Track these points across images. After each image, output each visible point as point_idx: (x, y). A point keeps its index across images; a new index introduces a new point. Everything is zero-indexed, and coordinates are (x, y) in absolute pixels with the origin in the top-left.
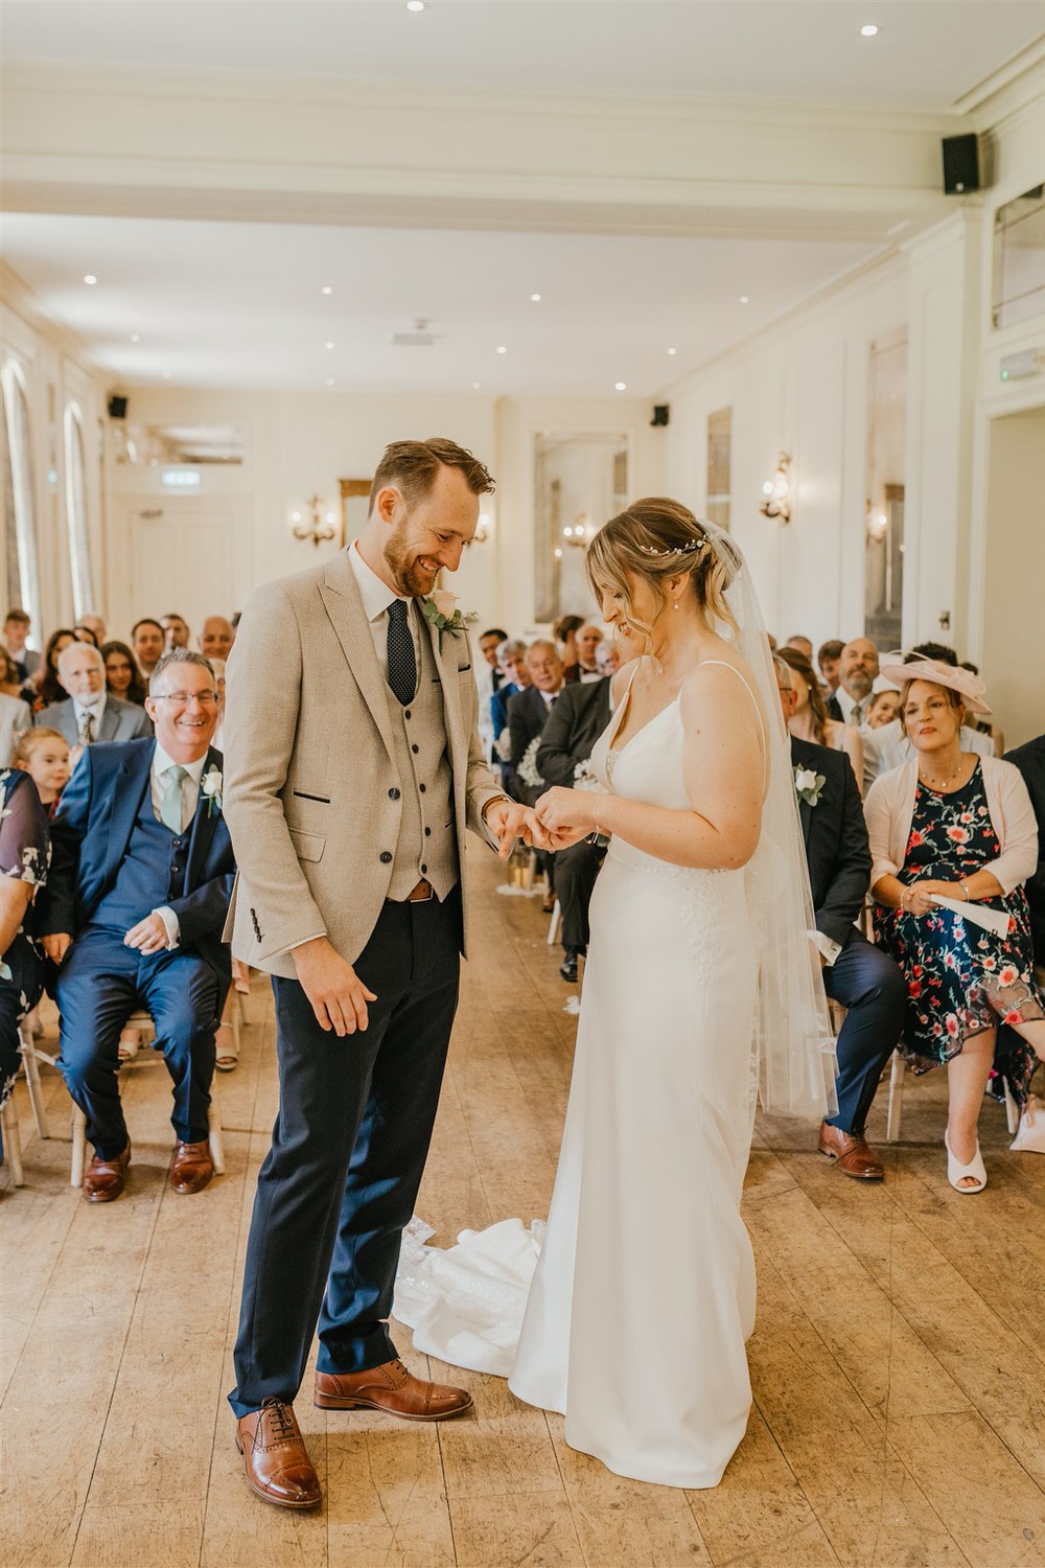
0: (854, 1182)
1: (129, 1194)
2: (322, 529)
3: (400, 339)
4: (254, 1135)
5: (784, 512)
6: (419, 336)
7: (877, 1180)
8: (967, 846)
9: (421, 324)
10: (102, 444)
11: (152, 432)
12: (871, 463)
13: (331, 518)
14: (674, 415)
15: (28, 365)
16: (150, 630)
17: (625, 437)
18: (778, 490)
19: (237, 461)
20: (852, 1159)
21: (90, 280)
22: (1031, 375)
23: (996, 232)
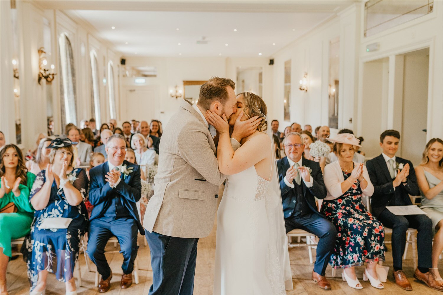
0: (322, 290)
1: (112, 290)
2: (178, 94)
3: (199, 42)
4: (148, 272)
5: (306, 89)
6: (203, 41)
7: (329, 289)
8: (356, 190)
9: (204, 38)
10: (119, 71)
11: (133, 69)
12: (330, 75)
13: (181, 91)
14: (275, 62)
15: (98, 51)
16: (127, 125)
17: (261, 68)
18: (304, 82)
19: (155, 76)
20: (321, 283)
21: (113, 28)
22: (375, 50)
23: (365, 9)
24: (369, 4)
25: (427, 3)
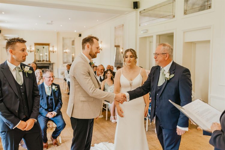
3: (48, 24)
5: (101, 49)
9: (52, 22)
13: (33, 49)
14: (82, 35)
21: (3, 13)
22: (146, 32)
23: (140, 14)
24: (141, 12)
25: (172, 14)
